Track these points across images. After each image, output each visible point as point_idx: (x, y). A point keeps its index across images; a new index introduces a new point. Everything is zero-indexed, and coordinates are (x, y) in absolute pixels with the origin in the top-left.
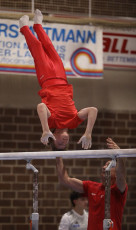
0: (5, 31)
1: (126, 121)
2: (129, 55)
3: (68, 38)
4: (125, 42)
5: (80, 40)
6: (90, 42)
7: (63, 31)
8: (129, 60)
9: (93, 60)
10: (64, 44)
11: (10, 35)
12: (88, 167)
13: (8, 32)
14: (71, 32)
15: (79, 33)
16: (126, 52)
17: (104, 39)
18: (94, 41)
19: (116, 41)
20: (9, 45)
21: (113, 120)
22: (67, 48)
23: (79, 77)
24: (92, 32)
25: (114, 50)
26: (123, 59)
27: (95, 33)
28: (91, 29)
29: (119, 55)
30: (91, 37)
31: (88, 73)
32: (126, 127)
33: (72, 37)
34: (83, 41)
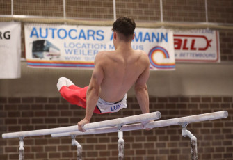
0: (93, 36)
1: (198, 104)
2: (197, 52)
3: (145, 39)
4: (193, 42)
5: (155, 40)
6: (164, 41)
7: (141, 34)
8: (197, 55)
9: (166, 55)
10: (142, 43)
11: (97, 39)
12: (169, 141)
13: (96, 36)
14: (147, 34)
15: (153, 35)
16: (195, 49)
17: (175, 40)
18: (166, 40)
19: (186, 41)
20: (97, 46)
21: (187, 103)
22: (144, 47)
23: (155, 69)
24: (164, 34)
25: (185, 48)
26: (193, 55)
27: (167, 34)
28: (164, 31)
29: (189, 51)
30: (164, 37)
31: (163, 66)
32: (199, 108)
33: (148, 38)
34: (158, 41)
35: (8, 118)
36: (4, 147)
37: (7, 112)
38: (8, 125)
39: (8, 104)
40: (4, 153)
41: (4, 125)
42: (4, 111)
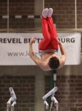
35: (77, 87)
36: (75, 103)
37: (77, 84)
38: (77, 91)
39: (77, 79)
40: (75, 107)
41: (75, 91)
42: (75, 83)
